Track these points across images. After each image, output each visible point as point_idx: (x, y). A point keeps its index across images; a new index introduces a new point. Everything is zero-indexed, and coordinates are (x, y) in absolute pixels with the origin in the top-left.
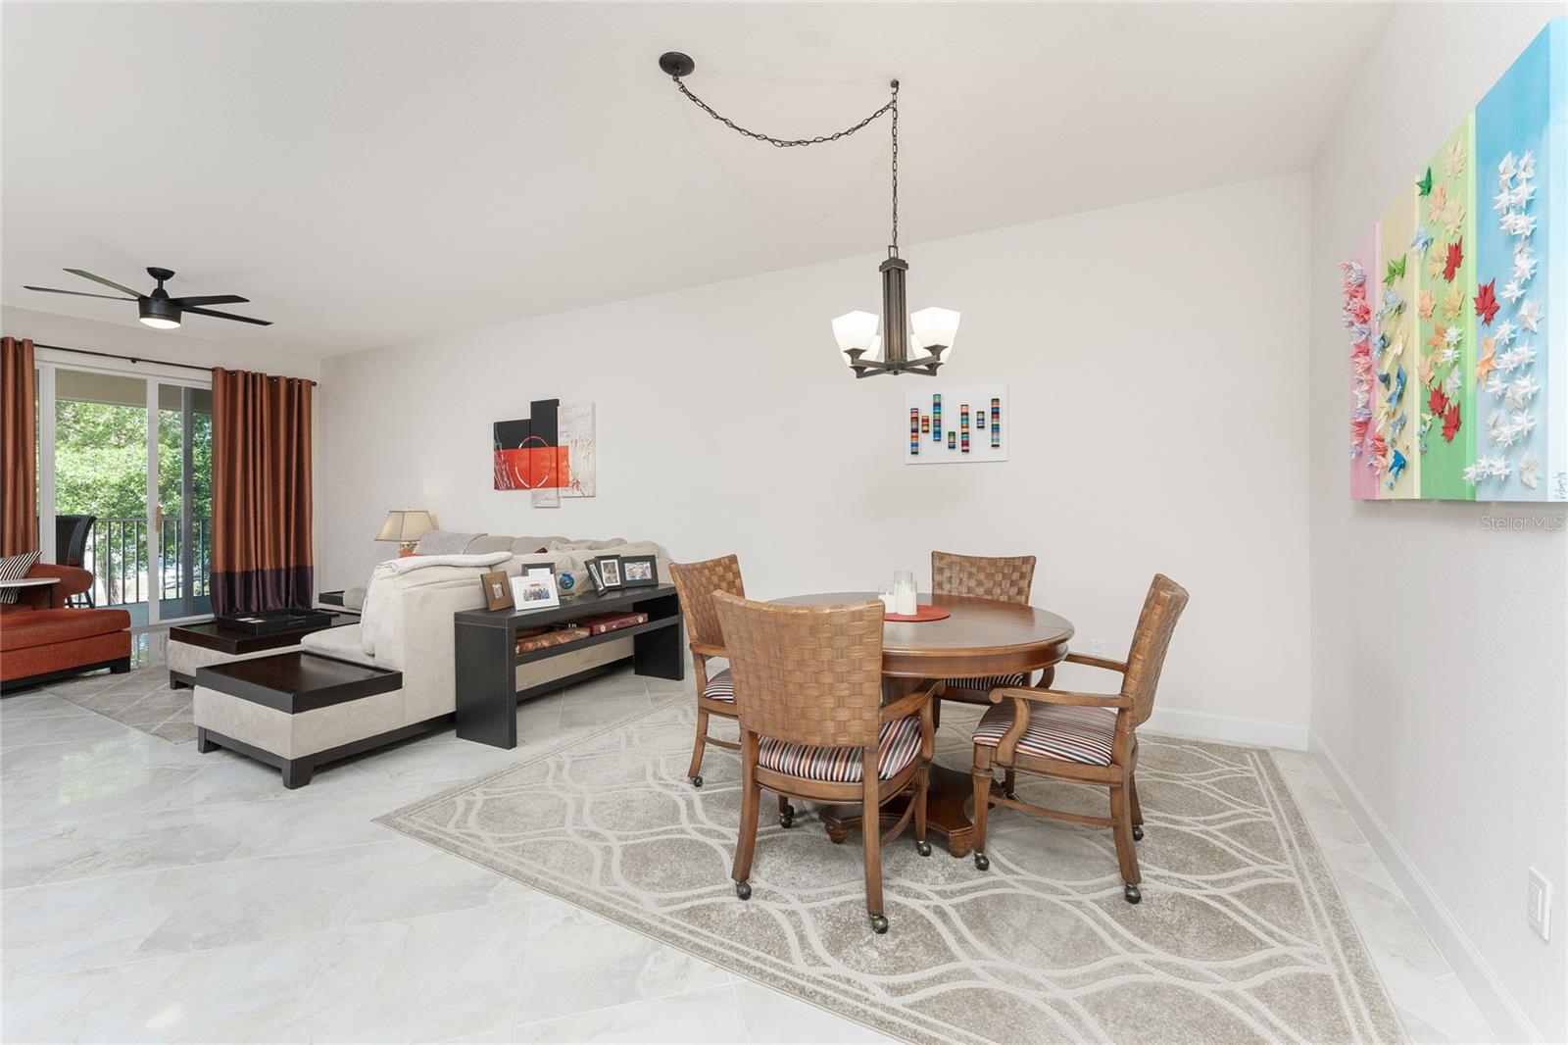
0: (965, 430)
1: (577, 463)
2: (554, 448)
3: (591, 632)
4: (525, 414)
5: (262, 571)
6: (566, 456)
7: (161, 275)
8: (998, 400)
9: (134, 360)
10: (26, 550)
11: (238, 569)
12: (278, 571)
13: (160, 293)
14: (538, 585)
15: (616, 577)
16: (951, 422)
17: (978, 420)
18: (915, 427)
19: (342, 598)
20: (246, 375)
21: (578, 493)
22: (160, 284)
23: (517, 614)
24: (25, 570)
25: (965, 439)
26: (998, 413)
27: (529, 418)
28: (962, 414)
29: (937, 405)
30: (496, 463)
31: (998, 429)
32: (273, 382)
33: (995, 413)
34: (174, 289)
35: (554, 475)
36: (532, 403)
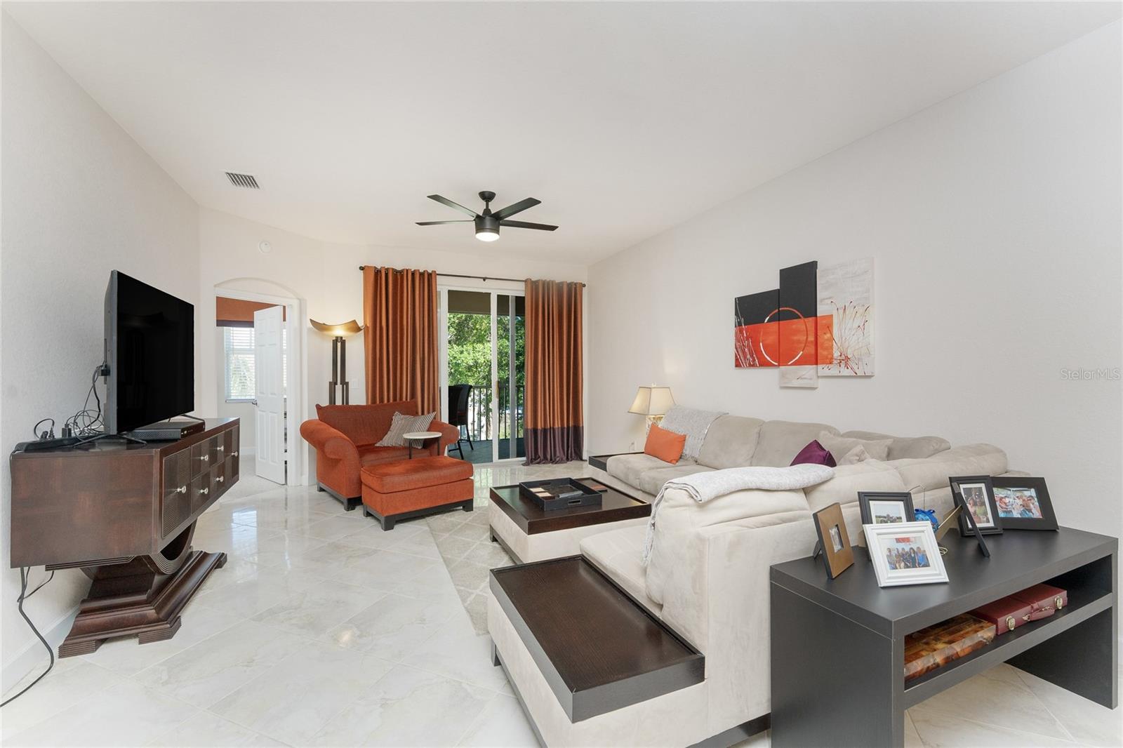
1: (844, 335)
2: (811, 319)
4: (774, 284)
5: (553, 428)
6: (829, 327)
9: (484, 279)
11: (539, 427)
12: (562, 428)
15: (986, 513)
20: (543, 283)
21: (847, 372)
27: (777, 286)
30: (738, 340)
32: (560, 285)
35: (811, 350)
36: (782, 271)
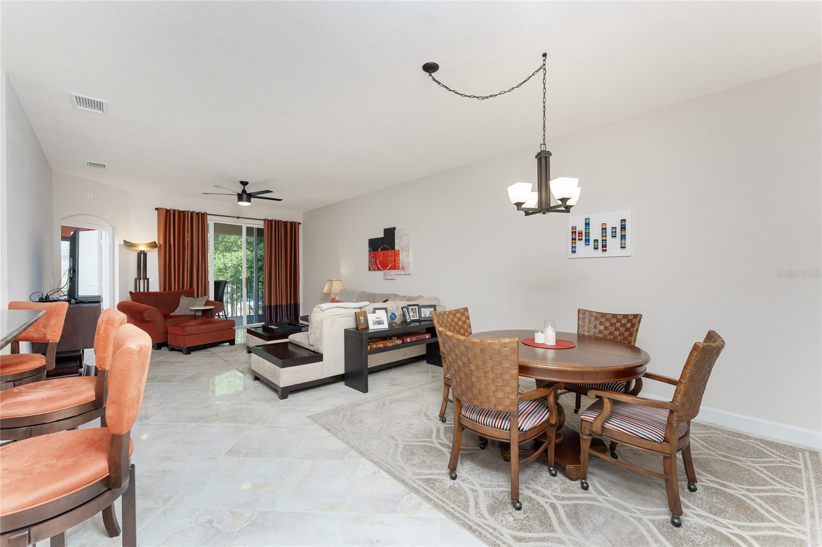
0: (604, 238)
1: (403, 258)
2: (393, 251)
3: (403, 341)
4: (381, 235)
5: (281, 305)
6: (399, 254)
7: (244, 184)
8: (625, 220)
9: (238, 218)
10: (205, 295)
11: (273, 304)
12: (287, 305)
13: (244, 191)
14: (379, 318)
15: (416, 315)
16: (595, 234)
17: (612, 232)
18: (574, 237)
19: (308, 319)
20: (276, 221)
21: (404, 273)
22: (244, 188)
23: (370, 331)
24: (204, 303)
25: (604, 244)
26: (625, 228)
27: (383, 236)
28: (603, 229)
29: (587, 224)
30: (370, 258)
31: (625, 237)
32: (286, 223)
33: (623, 228)
34: (249, 190)
35: (393, 263)
36: (384, 229)
